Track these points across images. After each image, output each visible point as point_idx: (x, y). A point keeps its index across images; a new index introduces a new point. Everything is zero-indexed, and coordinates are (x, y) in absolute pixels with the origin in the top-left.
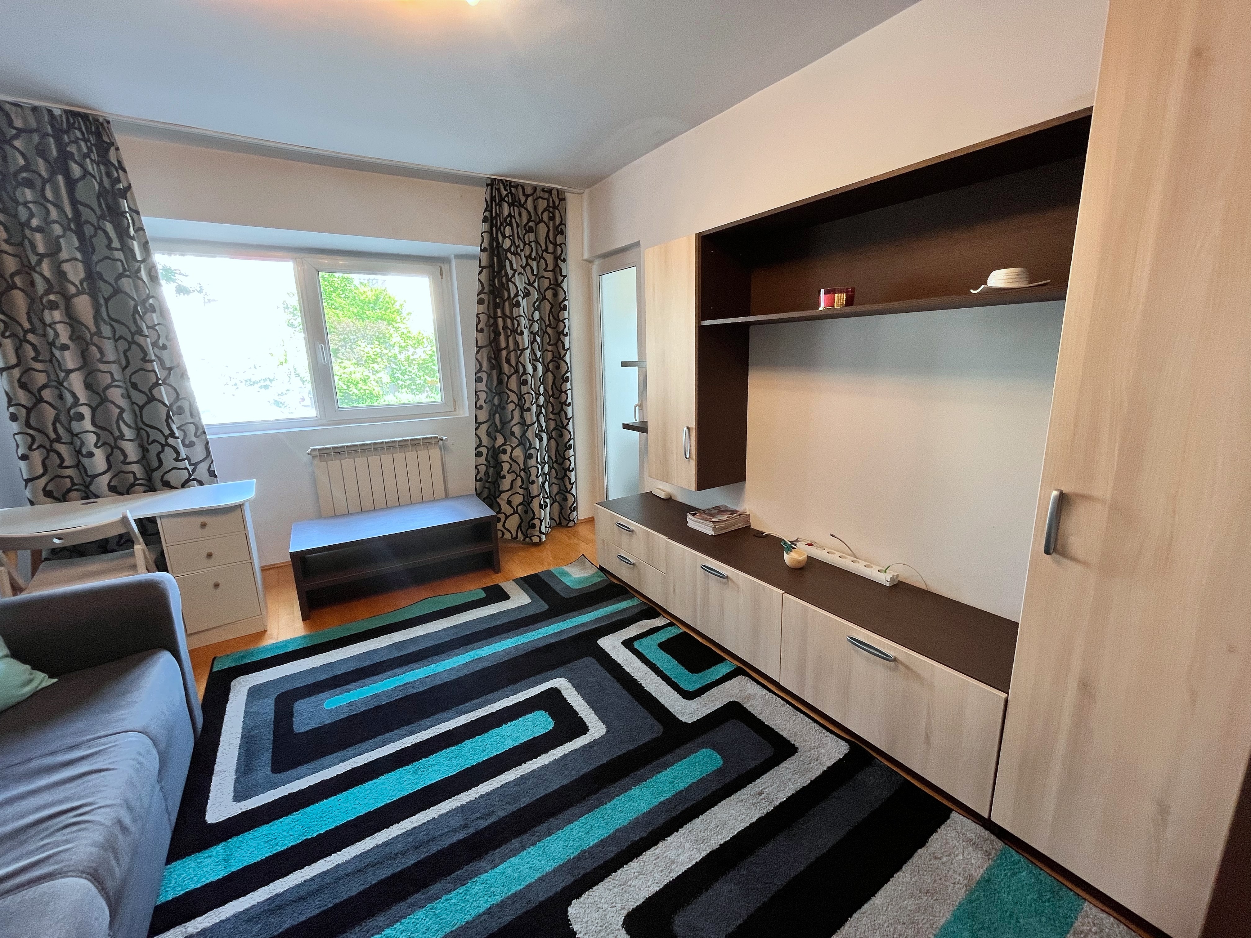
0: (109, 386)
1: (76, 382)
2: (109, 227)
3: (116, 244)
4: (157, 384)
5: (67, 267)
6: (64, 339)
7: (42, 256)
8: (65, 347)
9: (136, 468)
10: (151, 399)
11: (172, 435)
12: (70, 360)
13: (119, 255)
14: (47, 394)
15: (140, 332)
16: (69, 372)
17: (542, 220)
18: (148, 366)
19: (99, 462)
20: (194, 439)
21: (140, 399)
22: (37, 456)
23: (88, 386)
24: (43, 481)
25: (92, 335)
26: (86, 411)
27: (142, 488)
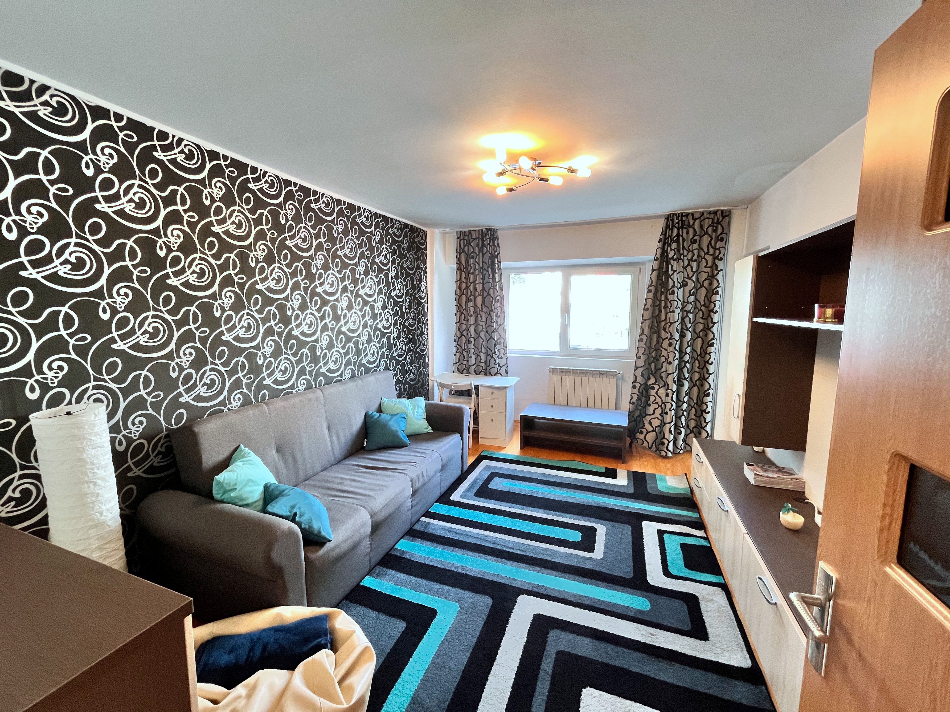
0: (482, 331)
1: (472, 328)
2: (490, 270)
3: (491, 277)
4: (494, 332)
5: (477, 286)
6: (472, 313)
7: (471, 283)
8: (471, 316)
9: (483, 364)
10: (491, 337)
11: (495, 353)
12: (472, 320)
13: (491, 281)
14: (465, 333)
15: (492, 311)
16: (471, 325)
17: (706, 233)
18: (492, 324)
19: (472, 361)
20: (503, 356)
21: (488, 337)
22: (458, 355)
23: (475, 331)
24: (458, 364)
25: (480, 311)
26: (473, 340)
27: (483, 373)
